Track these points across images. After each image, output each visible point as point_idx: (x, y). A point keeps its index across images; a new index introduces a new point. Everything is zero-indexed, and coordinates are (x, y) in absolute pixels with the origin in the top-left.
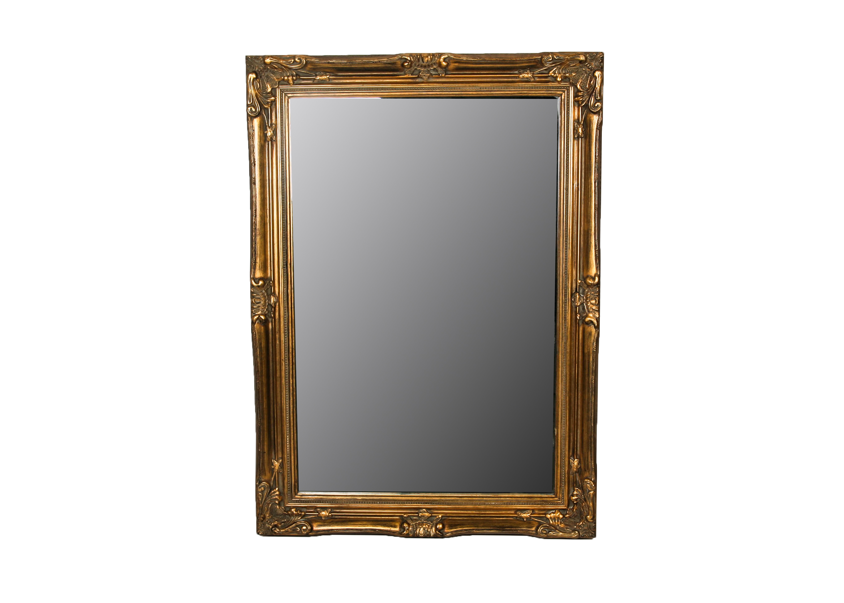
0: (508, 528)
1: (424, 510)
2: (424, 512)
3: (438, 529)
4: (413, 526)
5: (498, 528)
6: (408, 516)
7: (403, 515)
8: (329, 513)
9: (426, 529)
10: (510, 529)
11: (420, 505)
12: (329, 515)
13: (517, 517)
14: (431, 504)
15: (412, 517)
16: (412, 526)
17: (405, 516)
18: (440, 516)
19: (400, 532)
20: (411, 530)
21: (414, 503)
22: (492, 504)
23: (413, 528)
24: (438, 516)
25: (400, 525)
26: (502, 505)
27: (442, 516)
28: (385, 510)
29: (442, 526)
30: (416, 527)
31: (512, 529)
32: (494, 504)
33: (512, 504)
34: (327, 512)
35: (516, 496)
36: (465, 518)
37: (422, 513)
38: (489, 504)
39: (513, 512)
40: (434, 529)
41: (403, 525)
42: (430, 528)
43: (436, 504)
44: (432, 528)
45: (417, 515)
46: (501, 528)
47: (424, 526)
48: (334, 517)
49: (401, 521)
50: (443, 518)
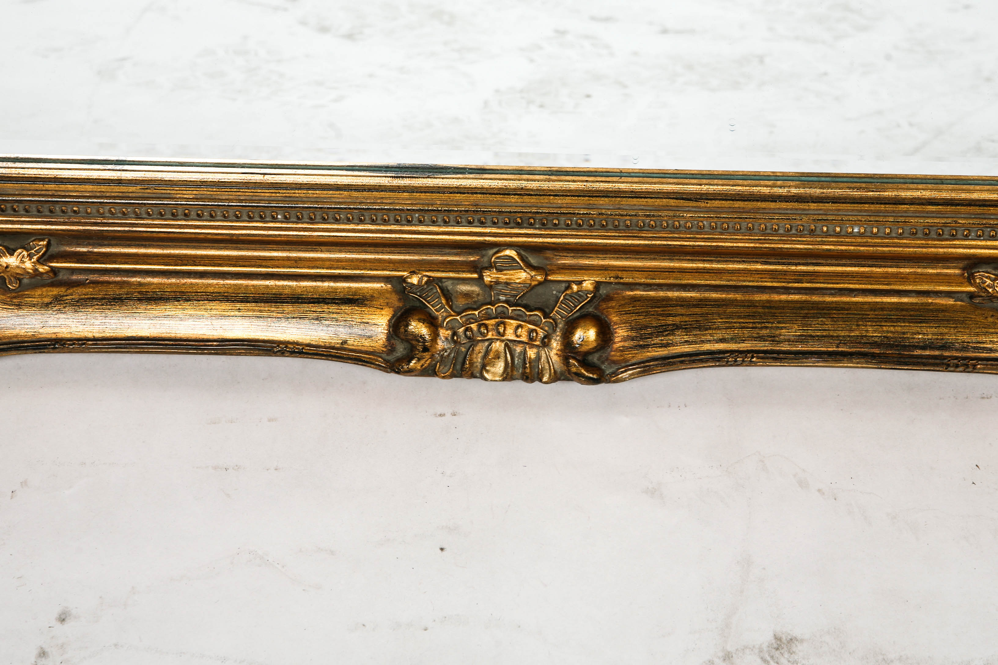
0: (924, 348)
1: (510, 252)
2: (511, 264)
3: (578, 353)
4: (455, 334)
5: (877, 351)
6: (431, 281)
7: (405, 274)
8: (38, 260)
9: (519, 349)
10: (937, 353)
11: (488, 230)
12: (36, 270)
13: (971, 296)
14: (543, 226)
15: (449, 285)
16: (449, 332)
17: (414, 280)
18: (588, 285)
19: (391, 358)
20: (444, 350)
21: (458, 224)
22: (851, 235)
23: (455, 342)
24: (580, 283)
25: (389, 321)
26: (900, 236)
27: (598, 285)
28: (316, 251)
29: (598, 334)
30: (469, 338)
31: (947, 354)
32: (861, 235)
33: (953, 237)
34: (30, 256)
35: (975, 196)
36: (714, 295)
37: (499, 270)
38: (838, 235)
39: (957, 271)
40: (556, 344)
41: (402, 330)
42: (538, 343)
43: (568, 227)
44: (545, 343)
45: (475, 276)
46: (891, 346)
47: (510, 335)
48: (62, 276)
49: (394, 299)
50: (603, 291)
